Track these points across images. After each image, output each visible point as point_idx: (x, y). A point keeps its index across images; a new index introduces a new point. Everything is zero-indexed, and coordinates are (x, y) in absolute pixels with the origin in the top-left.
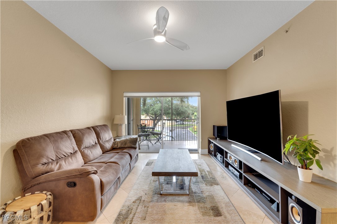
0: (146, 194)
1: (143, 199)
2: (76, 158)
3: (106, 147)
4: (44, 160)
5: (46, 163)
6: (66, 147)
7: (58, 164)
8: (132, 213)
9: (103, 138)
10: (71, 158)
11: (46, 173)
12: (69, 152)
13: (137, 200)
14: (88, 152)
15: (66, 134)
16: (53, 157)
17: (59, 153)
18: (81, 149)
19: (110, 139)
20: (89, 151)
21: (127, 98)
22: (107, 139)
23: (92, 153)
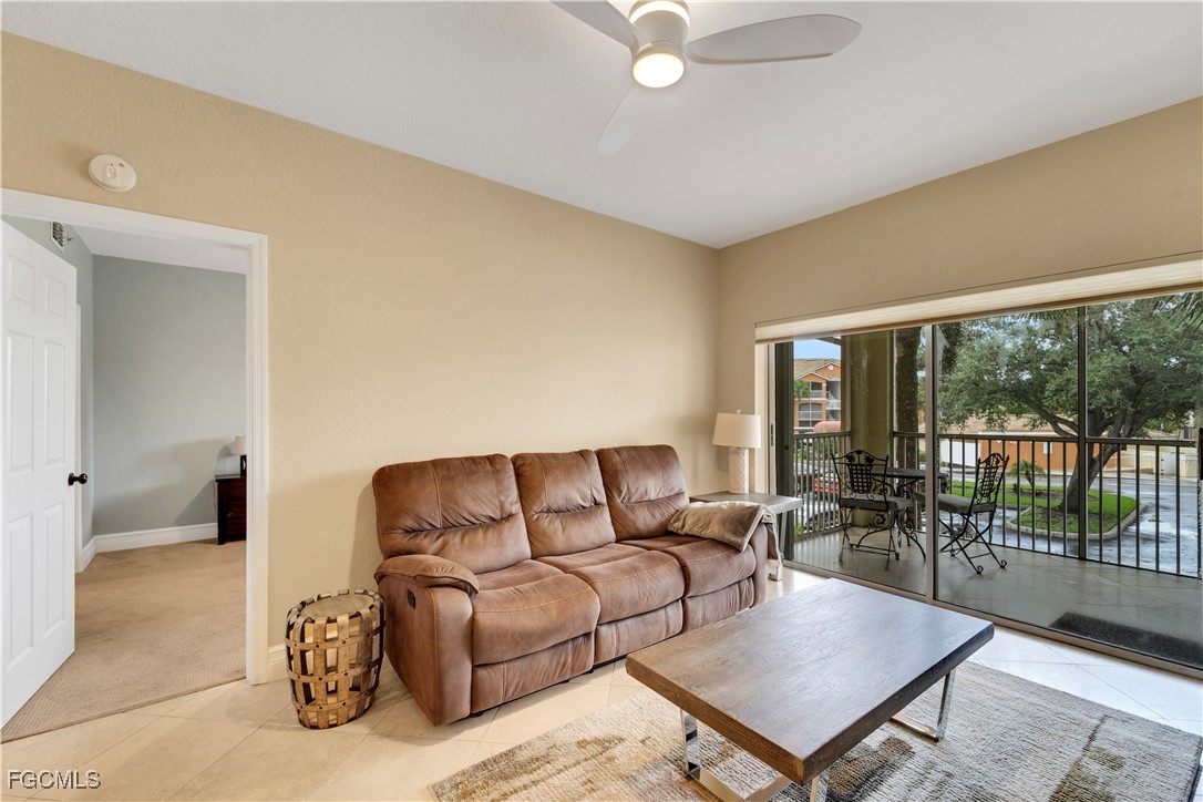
0: (643, 742)
1: (617, 751)
2: (500, 534)
3: (634, 522)
4: (410, 523)
5: (414, 531)
6: (474, 500)
7: (441, 540)
8: (534, 776)
9: (633, 490)
10: (485, 533)
11: (408, 554)
12: (485, 514)
13: (597, 741)
14: (551, 527)
15: (491, 465)
16: (434, 519)
17: (450, 511)
18: (533, 513)
19: (669, 498)
20: (558, 522)
21: (772, 345)
22: (652, 496)
23: (564, 530)
